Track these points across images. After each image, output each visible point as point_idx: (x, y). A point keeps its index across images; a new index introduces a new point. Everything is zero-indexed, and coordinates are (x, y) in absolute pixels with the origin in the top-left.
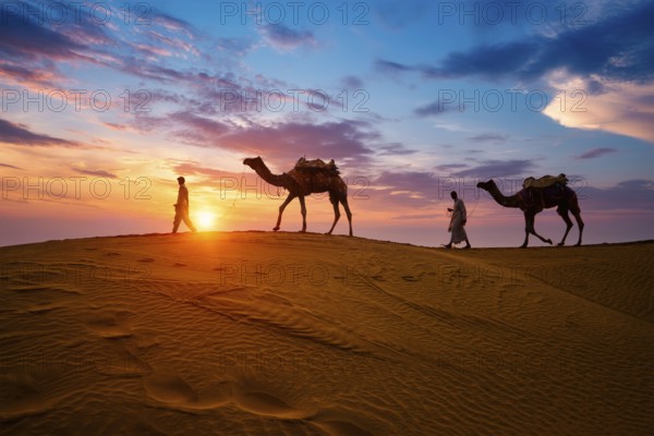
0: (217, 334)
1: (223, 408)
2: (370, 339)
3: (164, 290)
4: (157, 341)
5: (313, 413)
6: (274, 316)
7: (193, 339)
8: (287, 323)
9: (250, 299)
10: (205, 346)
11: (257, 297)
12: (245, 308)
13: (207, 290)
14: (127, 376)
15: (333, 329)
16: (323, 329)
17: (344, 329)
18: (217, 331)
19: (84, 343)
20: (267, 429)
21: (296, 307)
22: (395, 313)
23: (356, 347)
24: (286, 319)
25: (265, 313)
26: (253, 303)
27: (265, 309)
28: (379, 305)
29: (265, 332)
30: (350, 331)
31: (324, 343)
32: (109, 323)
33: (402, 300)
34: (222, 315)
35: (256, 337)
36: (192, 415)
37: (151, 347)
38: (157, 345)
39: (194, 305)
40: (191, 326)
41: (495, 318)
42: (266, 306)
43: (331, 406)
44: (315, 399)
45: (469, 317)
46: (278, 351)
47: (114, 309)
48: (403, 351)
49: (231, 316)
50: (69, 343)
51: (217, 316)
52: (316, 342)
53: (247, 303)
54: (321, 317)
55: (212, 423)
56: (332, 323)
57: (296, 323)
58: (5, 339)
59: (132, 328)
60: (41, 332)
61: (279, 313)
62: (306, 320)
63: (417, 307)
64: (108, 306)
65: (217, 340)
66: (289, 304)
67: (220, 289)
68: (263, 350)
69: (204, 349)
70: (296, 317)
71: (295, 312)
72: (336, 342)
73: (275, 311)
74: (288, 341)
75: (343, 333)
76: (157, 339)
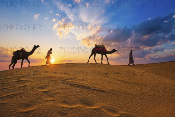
1: (78, 107)
2: (109, 89)
3: (54, 79)
4: (56, 92)
5: (100, 107)
6: (84, 84)
7: (65, 91)
8: (88, 86)
9: (76, 80)
10: (68, 92)
11: (78, 80)
12: (76, 83)
13: (65, 79)
14: (52, 100)
15: (100, 87)
16: (97, 87)
17: (102, 86)
18: (71, 88)
19: (38, 93)
20: (90, 111)
21: (89, 82)
22: (114, 82)
23: (106, 91)
24: (87, 85)
25: (82, 84)
26: (78, 81)
27: (81, 83)
28: (110, 80)
29: (83, 88)
30: (104, 87)
31: (98, 90)
32: (42, 88)
33: (115, 79)
34: (71, 85)
35: (81, 90)
36: (71, 108)
37: (55, 93)
38: (57, 93)
39: (63, 82)
40: (64, 88)
41: (140, 82)
42: (81, 82)
43: (104, 105)
44: (100, 104)
45: (133, 82)
46: (87, 93)
47: (42, 84)
48: (118, 91)
49: (73, 85)
50: (34, 93)
51: (69, 85)
52: (96, 90)
53: (76, 81)
54: (96, 84)
55: (76, 110)
56: (99, 85)
57: (90, 86)
58: (17, 93)
59: (49, 89)
60: (26, 91)
62: (92, 85)
63: (119, 81)
64: (41, 84)
65: (71, 91)
66: (87, 81)
67: (68, 78)
68: (83, 93)
69: (69, 93)
70: (90, 84)
71: (89, 83)
72: (101, 90)
73: (84, 83)
74: (89, 90)
75: (102, 88)
76: (56, 91)
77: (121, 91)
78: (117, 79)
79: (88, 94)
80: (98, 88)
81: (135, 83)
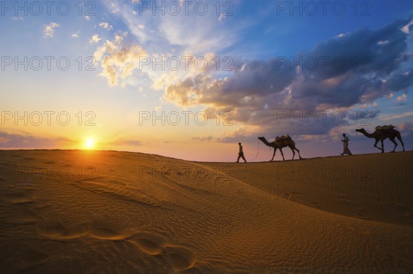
0: (85, 200)
1: (81, 237)
2: (160, 200)
5: (129, 236)
6: (116, 190)
7: (70, 203)
8: (122, 193)
9: (104, 182)
10: (77, 206)
11: (108, 182)
12: (102, 187)
15: (144, 196)
16: (139, 196)
18: (85, 198)
20: (105, 246)
21: (128, 186)
22: (173, 188)
23: (154, 204)
24: (122, 191)
25: (112, 189)
26: (107, 184)
28: (166, 185)
29: (110, 198)
30: (152, 197)
31: (139, 203)
33: (176, 183)
34: (88, 190)
35: (106, 201)
36: (64, 242)
37: (44, 207)
38: (48, 206)
39: (74, 185)
42: (113, 186)
43: (138, 232)
44: (132, 229)
46: (116, 207)
48: (174, 205)
49: (94, 191)
52: (135, 202)
53: (103, 184)
54: (139, 191)
55: (74, 245)
56: (144, 193)
57: (127, 194)
61: (118, 189)
62: (132, 192)
63: (182, 186)
65: (84, 203)
66: (124, 185)
68: (108, 207)
70: (127, 191)
71: (127, 188)
72: (145, 202)
74: (121, 202)
75: (149, 197)
76: (48, 204)
77: (179, 205)
78: (179, 183)
79: (116, 209)
80: (139, 198)
81: (206, 191)
